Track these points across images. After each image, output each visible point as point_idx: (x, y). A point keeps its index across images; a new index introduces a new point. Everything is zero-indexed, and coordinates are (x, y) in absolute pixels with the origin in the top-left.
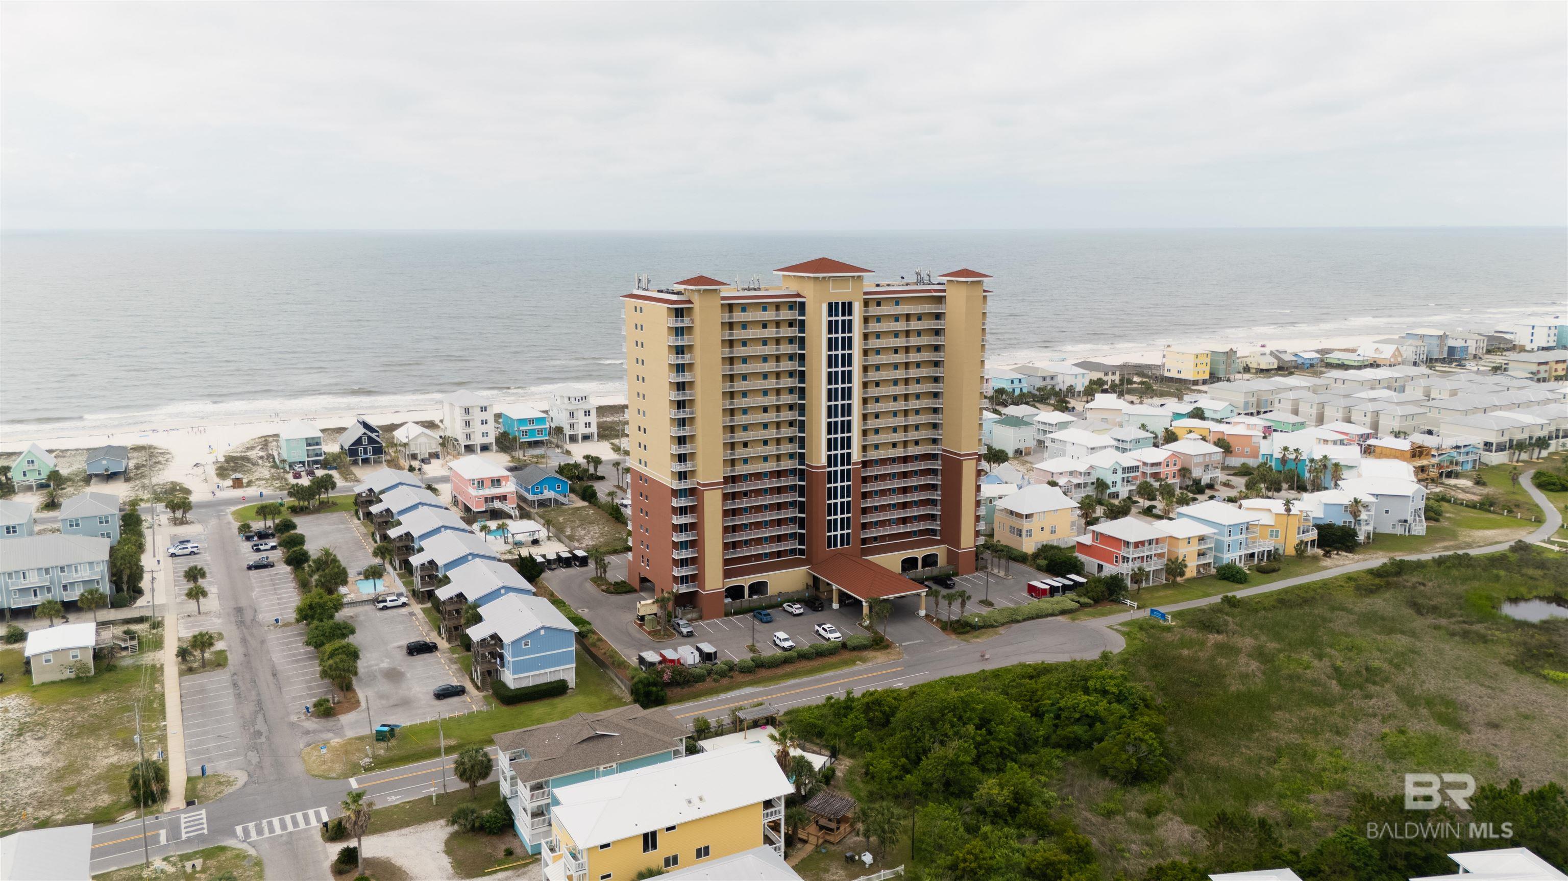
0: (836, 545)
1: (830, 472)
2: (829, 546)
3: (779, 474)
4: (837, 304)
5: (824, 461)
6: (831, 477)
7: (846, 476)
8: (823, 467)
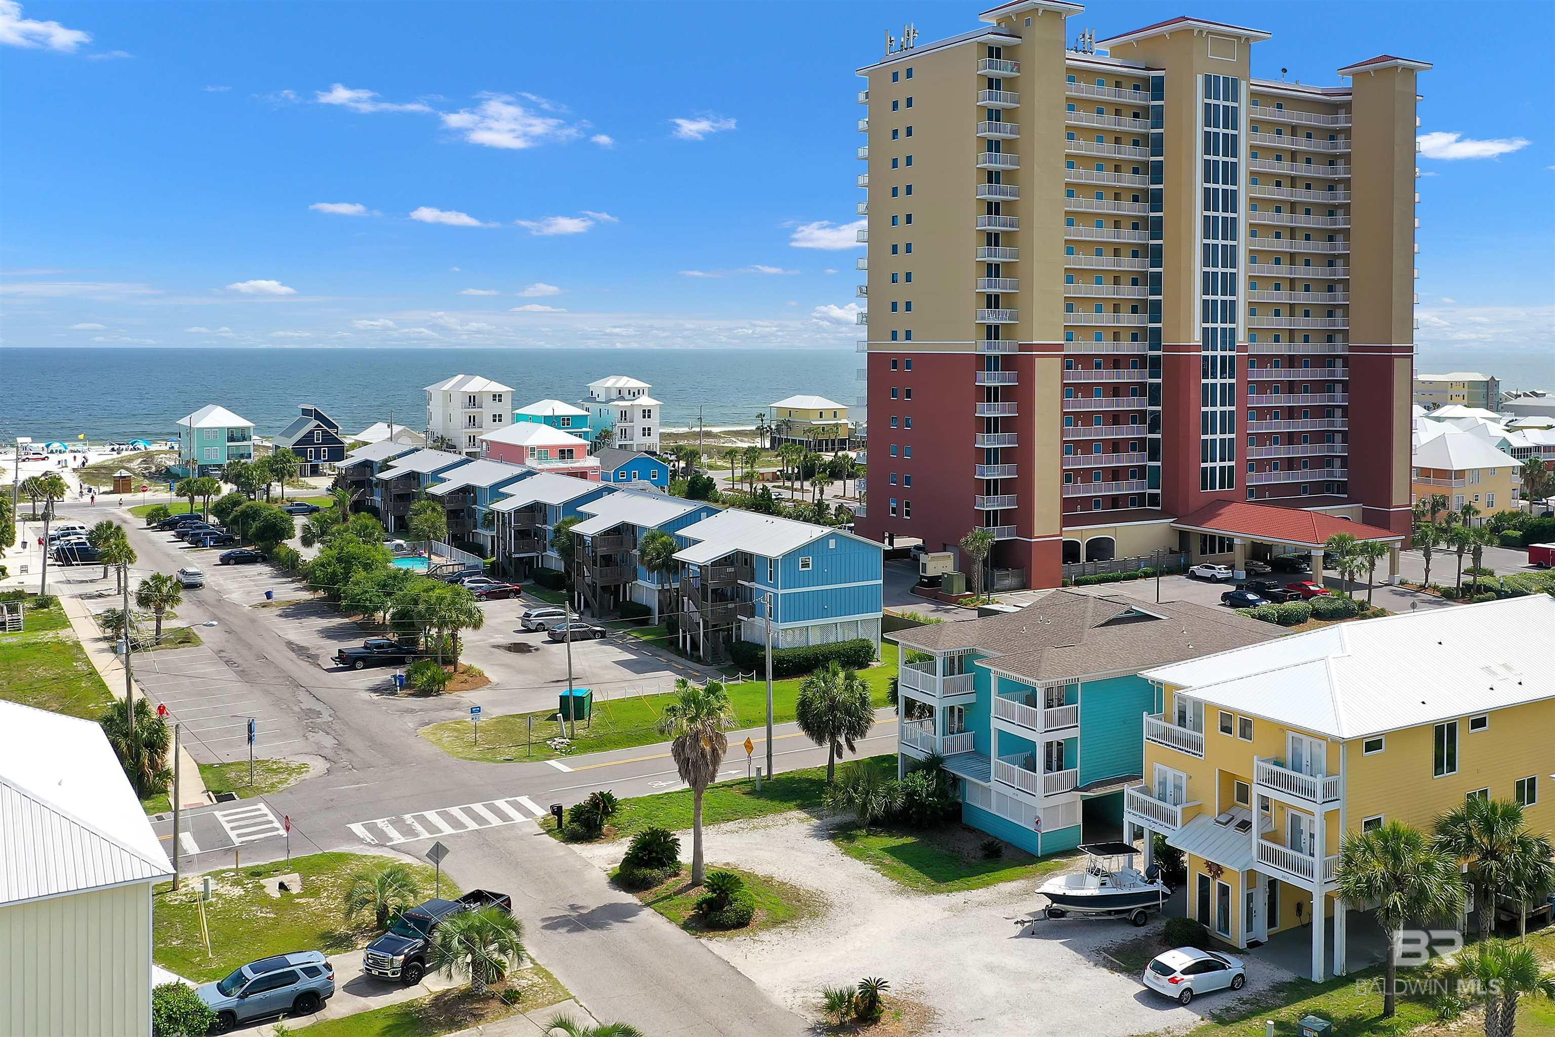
0: (1213, 486)
1: (1206, 358)
2: (1204, 487)
3: (1116, 362)
4: (1217, 78)
5: (1197, 338)
6: (1208, 367)
7: (1228, 366)
8: (1197, 348)
